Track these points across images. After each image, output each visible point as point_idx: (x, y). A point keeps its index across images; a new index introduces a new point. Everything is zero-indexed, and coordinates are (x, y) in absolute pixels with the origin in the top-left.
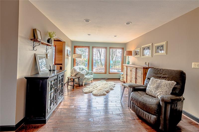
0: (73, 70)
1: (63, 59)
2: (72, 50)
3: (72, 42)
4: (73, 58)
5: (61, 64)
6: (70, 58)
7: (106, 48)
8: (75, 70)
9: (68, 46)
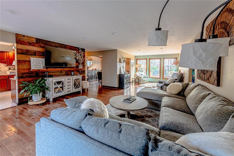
0: (135, 75)
1: (129, 68)
2: (135, 62)
3: (135, 56)
4: (136, 67)
5: (129, 71)
6: (134, 67)
7: (160, 59)
8: (136, 75)
9: (132, 60)
